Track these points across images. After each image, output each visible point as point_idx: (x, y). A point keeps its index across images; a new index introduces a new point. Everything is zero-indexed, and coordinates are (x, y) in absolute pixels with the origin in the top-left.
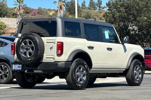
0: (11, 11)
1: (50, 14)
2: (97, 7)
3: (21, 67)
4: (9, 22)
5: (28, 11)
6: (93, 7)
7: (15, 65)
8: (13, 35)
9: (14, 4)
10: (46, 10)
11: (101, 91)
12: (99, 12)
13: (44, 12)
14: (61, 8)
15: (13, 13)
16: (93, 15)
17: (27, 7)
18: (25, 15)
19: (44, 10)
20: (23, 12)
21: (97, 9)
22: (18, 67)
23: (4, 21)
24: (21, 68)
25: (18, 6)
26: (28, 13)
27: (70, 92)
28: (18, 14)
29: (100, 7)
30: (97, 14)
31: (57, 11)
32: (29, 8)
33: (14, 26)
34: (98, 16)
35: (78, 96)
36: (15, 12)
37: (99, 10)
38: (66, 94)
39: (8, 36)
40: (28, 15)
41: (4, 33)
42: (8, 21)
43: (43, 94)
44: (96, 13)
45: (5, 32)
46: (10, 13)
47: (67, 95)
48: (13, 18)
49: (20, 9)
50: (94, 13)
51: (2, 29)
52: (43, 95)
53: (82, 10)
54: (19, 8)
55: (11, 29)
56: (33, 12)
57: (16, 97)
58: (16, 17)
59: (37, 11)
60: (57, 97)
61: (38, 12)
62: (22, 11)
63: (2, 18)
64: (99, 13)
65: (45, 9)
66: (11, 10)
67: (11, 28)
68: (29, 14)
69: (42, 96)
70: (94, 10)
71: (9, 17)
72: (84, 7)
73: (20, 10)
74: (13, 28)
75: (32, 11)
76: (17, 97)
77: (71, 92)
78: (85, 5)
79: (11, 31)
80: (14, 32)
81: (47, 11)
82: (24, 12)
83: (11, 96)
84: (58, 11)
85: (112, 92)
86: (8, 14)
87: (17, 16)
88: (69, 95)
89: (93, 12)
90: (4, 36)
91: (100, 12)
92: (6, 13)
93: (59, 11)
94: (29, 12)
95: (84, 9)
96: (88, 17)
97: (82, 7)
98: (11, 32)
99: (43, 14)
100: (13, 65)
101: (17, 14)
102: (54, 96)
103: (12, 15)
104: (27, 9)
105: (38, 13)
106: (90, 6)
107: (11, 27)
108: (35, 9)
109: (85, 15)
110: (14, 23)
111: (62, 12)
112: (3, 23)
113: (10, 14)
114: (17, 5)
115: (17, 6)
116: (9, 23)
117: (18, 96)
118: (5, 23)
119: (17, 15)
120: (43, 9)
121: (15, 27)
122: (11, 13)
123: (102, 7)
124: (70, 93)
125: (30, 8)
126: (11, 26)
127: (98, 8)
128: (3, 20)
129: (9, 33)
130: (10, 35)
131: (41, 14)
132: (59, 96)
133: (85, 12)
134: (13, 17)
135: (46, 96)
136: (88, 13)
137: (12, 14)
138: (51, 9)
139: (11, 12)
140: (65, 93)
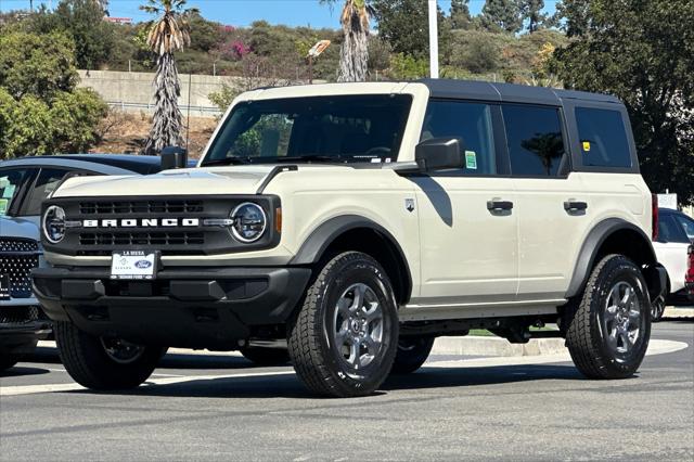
0: (132, 42)
1: (311, 52)
2: (520, 16)
4: (120, 88)
5: (208, 38)
6: (504, 18)
8: (138, 150)
9: (142, 8)
10: (291, 32)
11: (557, 394)
12: (534, 41)
13: (279, 40)
14: (355, 22)
15: (140, 51)
16: (503, 55)
17: (201, 21)
18: (193, 59)
19: (280, 34)
20: (186, 44)
21: (522, 26)
23: (96, 87)
25: (162, 14)
26: (205, 48)
27: (422, 400)
28: (162, 53)
29: (534, 18)
30: (522, 52)
31: (338, 40)
32: (210, 24)
33: (145, 110)
34: (526, 59)
35: (462, 415)
36: (148, 42)
37: (531, 29)
38: (408, 407)
39: (119, 155)
40: (205, 56)
41: (98, 141)
42: (117, 84)
43: (311, 408)
44: (520, 47)
45: (105, 137)
46: (125, 50)
47: (413, 413)
48: (137, 71)
49: (167, 28)
50: (507, 45)
51: (90, 124)
52: (308, 412)
53: (453, 31)
54: (163, 23)
55: (129, 123)
56: (231, 42)
57: (197, 418)
58: (152, 68)
59: (248, 38)
60: (372, 418)
61: (254, 43)
62: (176, 39)
63: (91, 72)
64: (533, 47)
65: (283, 28)
66: (127, 33)
67: (129, 118)
68: (212, 52)
69: (306, 416)
70: (509, 30)
71: (119, 65)
72: (462, 17)
73: (169, 36)
74: (138, 115)
75: (224, 40)
76: (203, 421)
77: (431, 401)
78: (465, 10)
79: (130, 132)
80: (143, 134)
81: (294, 37)
82: (189, 42)
83: (175, 414)
84: (344, 36)
85: (608, 396)
86: (117, 52)
87: (155, 63)
88: (421, 411)
89: (504, 42)
90: (98, 152)
91: (539, 43)
92: (108, 50)
93: (347, 37)
94: (209, 43)
95: (460, 27)
96: (482, 62)
97: (455, 17)
98: (128, 133)
99: (275, 54)
101: (157, 55)
102: (357, 415)
103: (133, 56)
104: (205, 31)
105: (253, 47)
106: (490, 12)
107: (129, 112)
108: (241, 31)
109: (466, 53)
110: (143, 93)
111: (362, 43)
112: (95, 96)
113: (124, 52)
114: (156, 10)
115: (158, 18)
116: (120, 96)
117: (206, 417)
118: (100, 93)
119: (156, 59)
120: (276, 28)
121: (150, 113)
122: (128, 48)
123: (543, 18)
124: (426, 402)
125: (216, 26)
126: (129, 110)
127: (527, 22)
128: (93, 82)
129: (122, 139)
130: (125, 148)
131: (267, 53)
132: (382, 415)
133: (467, 42)
134: (141, 68)
135: (325, 416)
136: (478, 48)
137: (132, 52)
138: (312, 28)
139: (131, 45)
140: (405, 404)
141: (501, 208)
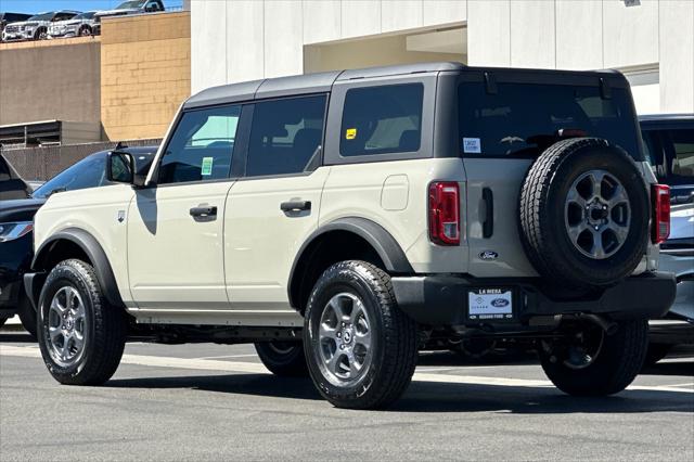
3: (507, 303)
7: (477, 293)
22: (493, 303)
24: (508, 309)
100: (471, 294)
141: (205, 214)
